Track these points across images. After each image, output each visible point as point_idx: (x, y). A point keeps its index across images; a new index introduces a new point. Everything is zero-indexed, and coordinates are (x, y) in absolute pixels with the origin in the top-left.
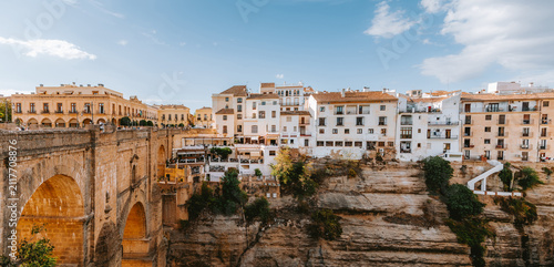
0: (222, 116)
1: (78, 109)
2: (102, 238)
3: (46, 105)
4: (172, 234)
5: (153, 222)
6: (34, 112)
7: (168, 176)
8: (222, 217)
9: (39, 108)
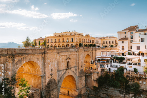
0: (121, 41)
1: (65, 41)
2: (49, 83)
3: (55, 39)
4: (90, 91)
5: (80, 84)
6: (52, 42)
7: (91, 67)
8: (113, 88)
9: (54, 41)
